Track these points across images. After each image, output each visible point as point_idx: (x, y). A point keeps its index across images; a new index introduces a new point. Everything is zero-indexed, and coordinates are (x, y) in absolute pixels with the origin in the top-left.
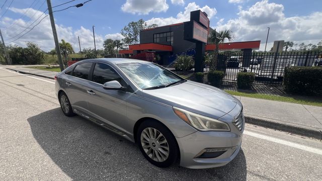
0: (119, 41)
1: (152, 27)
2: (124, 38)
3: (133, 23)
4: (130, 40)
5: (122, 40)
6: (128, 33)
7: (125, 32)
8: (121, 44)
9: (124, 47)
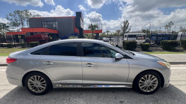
0: (5, 25)
1: (37, 17)
2: (9, 22)
3: (18, 11)
4: (17, 24)
5: (8, 23)
6: (14, 19)
7: (10, 17)
8: (8, 27)
9: (11, 29)
